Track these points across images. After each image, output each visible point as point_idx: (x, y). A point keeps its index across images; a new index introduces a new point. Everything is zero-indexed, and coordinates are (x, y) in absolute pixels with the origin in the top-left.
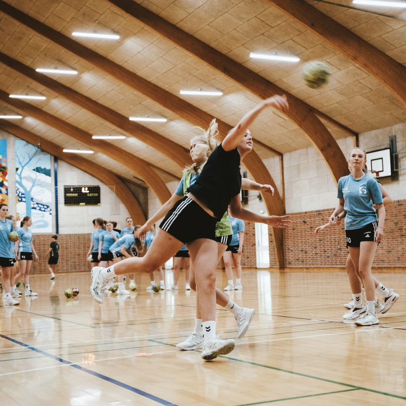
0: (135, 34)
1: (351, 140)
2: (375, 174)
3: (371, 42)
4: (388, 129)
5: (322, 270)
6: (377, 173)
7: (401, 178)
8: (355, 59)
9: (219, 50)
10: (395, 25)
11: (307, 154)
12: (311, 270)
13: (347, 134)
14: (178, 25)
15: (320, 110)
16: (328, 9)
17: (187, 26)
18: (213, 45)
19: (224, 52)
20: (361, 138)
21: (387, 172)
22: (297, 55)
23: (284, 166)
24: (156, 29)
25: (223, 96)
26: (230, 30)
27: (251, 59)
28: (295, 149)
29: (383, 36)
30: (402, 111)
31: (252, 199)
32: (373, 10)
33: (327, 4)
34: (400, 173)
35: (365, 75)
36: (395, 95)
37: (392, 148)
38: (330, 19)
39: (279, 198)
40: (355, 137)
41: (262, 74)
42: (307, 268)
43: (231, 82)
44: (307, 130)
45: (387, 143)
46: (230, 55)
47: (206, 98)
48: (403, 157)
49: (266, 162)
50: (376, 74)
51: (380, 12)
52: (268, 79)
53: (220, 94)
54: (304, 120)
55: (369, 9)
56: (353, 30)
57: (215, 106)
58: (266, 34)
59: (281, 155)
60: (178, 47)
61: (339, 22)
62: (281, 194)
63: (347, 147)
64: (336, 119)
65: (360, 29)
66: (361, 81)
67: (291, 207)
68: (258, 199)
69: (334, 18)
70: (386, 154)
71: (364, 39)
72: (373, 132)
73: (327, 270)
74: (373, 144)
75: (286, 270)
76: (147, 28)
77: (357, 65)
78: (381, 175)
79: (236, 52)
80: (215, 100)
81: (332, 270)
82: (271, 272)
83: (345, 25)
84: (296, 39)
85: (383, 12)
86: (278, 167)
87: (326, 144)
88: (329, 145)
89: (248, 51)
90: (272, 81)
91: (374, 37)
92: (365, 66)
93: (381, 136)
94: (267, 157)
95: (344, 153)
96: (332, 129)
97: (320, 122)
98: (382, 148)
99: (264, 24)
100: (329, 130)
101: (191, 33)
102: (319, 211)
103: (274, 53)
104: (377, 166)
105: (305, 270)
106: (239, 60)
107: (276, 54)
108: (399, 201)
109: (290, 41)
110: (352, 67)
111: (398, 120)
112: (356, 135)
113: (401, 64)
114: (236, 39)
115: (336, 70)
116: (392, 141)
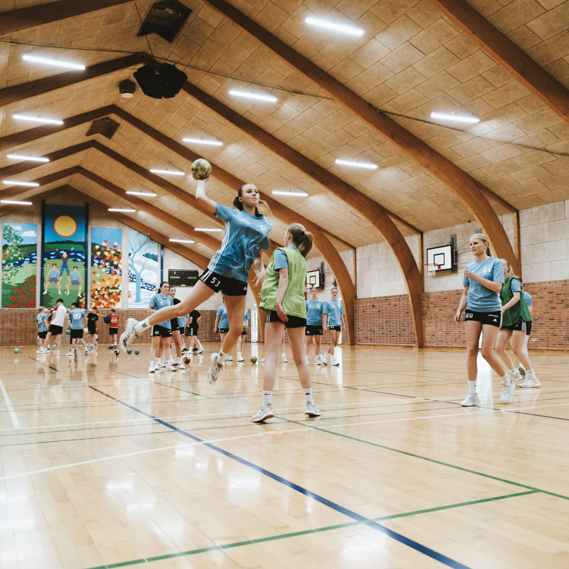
0: (236, 141)
1: (416, 238)
2: (437, 267)
3: (441, 153)
4: (449, 229)
5: (387, 347)
6: (439, 266)
7: (459, 271)
8: (427, 166)
9: (307, 157)
10: (464, 138)
11: (377, 248)
12: (378, 347)
13: (413, 232)
14: (273, 135)
15: (391, 211)
16: (406, 123)
17: (281, 136)
18: (303, 152)
19: (312, 159)
20: (425, 236)
21: (448, 265)
22: (376, 163)
23: (357, 258)
24: (255, 137)
25: (308, 197)
26: (319, 139)
27: (336, 164)
28: (367, 244)
29: (452, 148)
30: (463, 214)
32: (446, 124)
33: (406, 118)
34: (458, 267)
35: (433, 182)
36: (460, 199)
37: (453, 245)
38: (407, 131)
39: (352, 285)
40: (420, 235)
41: (343, 179)
42: (374, 345)
43: (317, 185)
44: (380, 228)
45: (448, 241)
46: (317, 161)
47: (294, 198)
48: (462, 253)
49: (341, 254)
50: (445, 181)
51: (452, 126)
52: (348, 183)
53: (305, 195)
54: (377, 219)
55: (442, 124)
56: (426, 142)
57: (301, 205)
58: (350, 144)
59: (354, 248)
60: (273, 153)
61: (415, 134)
62: (353, 282)
63: (413, 242)
64: (404, 219)
65: (434, 142)
66: (429, 186)
67: (362, 293)
69: (410, 131)
70: (447, 250)
71: (436, 150)
72: (436, 231)
73: (392, 347)
74: (436, 242)
75: (356, 346)
76: (247, 136)
77: (428, 173)
78: (442, 268)
79: (322, 159)
80: (301, 200)
81: (397, 348)
82: (343, 348)
83: (420, 137)
84: (376, 148)
85: (454, 127)
86: (352, 259)
87: (395, 241)
88: (398, 241)
89: (333, 158)
90: (351, 185)
91: (444, 149)
92: (436, 173)
93: (445, 236)
94: (343, 250)
95: (410, 248)
96: (401, 227)
97: (391, 221)
98: (444, 245)
99: (348, 135)
100: (398, 228)
101: (284, 141)
102: (386, 297)
103: (356, 160)
104: (439, 260)
105: (373, 347)
106: (324, 166)
107: (358, 161)
108: (457, 291)
109: (371, 150)
110: (422, 175)
111: (458, 221)
112: (421, 233)
113: (466, 173)
114: (323, 148)
115: (408, 176)
116: (453, 239)
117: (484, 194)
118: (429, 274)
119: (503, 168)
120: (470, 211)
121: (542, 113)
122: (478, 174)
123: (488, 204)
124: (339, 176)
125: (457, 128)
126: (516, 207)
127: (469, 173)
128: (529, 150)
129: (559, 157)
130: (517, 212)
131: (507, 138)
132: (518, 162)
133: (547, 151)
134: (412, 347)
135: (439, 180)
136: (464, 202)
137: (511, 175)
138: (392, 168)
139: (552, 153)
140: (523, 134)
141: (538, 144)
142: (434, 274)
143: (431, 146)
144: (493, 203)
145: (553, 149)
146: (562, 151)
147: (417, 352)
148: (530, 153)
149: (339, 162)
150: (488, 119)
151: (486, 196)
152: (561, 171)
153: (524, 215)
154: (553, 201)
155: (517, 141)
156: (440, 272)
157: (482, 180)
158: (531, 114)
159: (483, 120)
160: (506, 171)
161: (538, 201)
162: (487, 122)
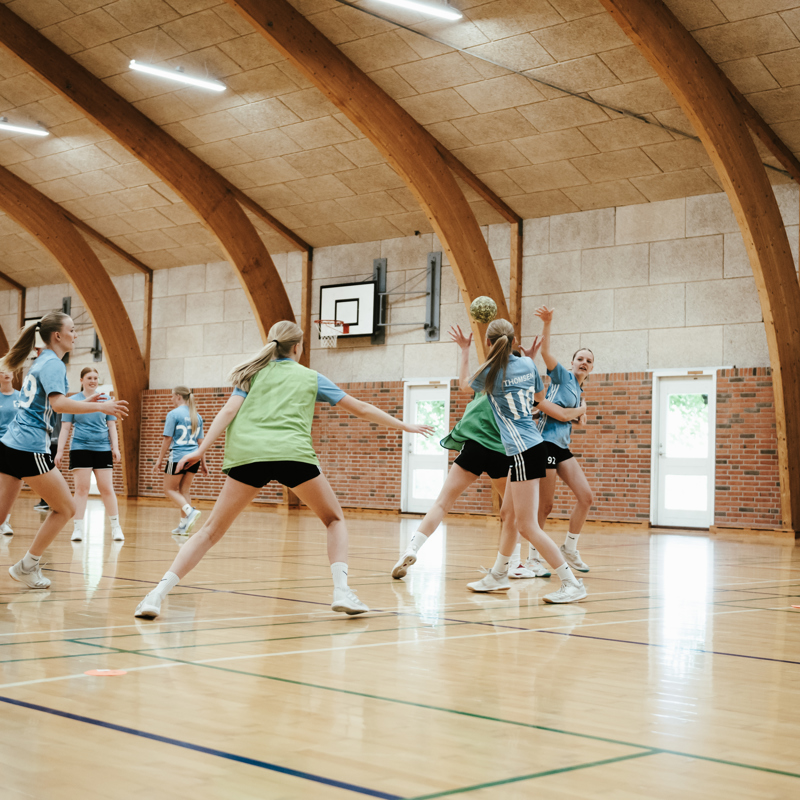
1: (298, 259)
2: (341, 328)
3: (372, 76)
4: (372, 244)
6: (346, 326)
7: (389, 340)
8: (341, 103)
9: (58, 44)
10: (424, 50)
11: (204, 276)
13: (291, 246)
15: (246, 192)
18: (48, 32)
19: (69, 49)
20: (318, 256)
21: (366, 327)
22: (222, 79)
23: (154, 295)
25: (48, 138)
26: (90, 7)
27: (131, 70)
28: (181, 264)
29: (397, 68)
30: (405, 215)
31: (78, 355)
34: (388, 332)
35: (348, 138)
36: (405, 182)
37: (378, 283)
38: (302, 18)
39: (139, 357)
40: (306, 254)
41: (140, 107)
43: (76, 114)
44: (218, 230)
45: (368, 272)
46: (81, 58)
48: (397, 302)
49: (117, 282)
50: (376, 139)
51: (402, 21)
52: (152, 117)
53: (43, 133)
54: (214, 209)
55: (382, 12)
56: (342, 48)
57: (27, 157)
58: (165, 28)
59: (149, 271)
61: (319, 26)
62: (143, 350)
63: (289, 267)
64: (275, 214)
65: (360, 49)
66: (339, 147)
67: (162, 377)
68: (92, 356)
69: (310, 18)
70: (366, 293)
71: (362, 68)
72: (344, 248)
74: (340, 272)
75: (141, 501)
77: (340, 116)
78: (353, 331)
79: (96, 54)
80: (30, 144)
83: (329, 35)
84: (227, 47)
85: (407, 23)
86: (141, 296)
87: (252, 261)
88: (257, 263)
89: (121, 56)
90: (158, 122)
91: (381, 67)
92: (359, 120)
93: (359, 257)
94: (120, 273)
95: (283, 280)
96: (266, 233)
97: (244, 216)
98: (358, 280)
100: (259, 233)
102: (219, 389)
103: (178, 68)
104: (347, 313)
106: (97, 72)
107: (182, 71)
108: (382, 384)
109: (214, 49)
110: (327, 119)
111: (395, 230)
112: (309, 249)
113: (420, 127)
114: (100, 29)
115: (293, 119)
116: (379, 269)
117: (455, 176)
118: (324, 344)
119: (500, 124)
120: (425, 209)
121: (591, 19)
122: (445, 131)
123: (463, 198)
124: (130, 99)
125: (414, 27)
126: (520, 211)
127: (427, 128)
128: (557, 94)
129: (615, 115)
130: (520, 221)
131: (514, 61)
132: (531, 116)
133: (593, 101)
134: (274, 505)
135: (362, 136)
136: (411, 188)
137: (515, 141)
138: (258, 96)
139: (600, 105)
140: (547, 59)
141: (575, 83)
142: (334, 343)
143: (352, 58)
144: (473, 198)
145: (604, 98)
146: (620, 104)
147: (286, 517)
148: (558, 100)
149: (135, 66)
150: (479, 17)
151: (459, 181)
152: (616, 146)
153: (534, 229)
154: (594, 206)
155: (535, 72)
156: (348, 340)
157: (452, 146)
158: (568, 18)
159: (468, 19)
160: (506, 133)
161: (563, 203)
162: (478, 23)
